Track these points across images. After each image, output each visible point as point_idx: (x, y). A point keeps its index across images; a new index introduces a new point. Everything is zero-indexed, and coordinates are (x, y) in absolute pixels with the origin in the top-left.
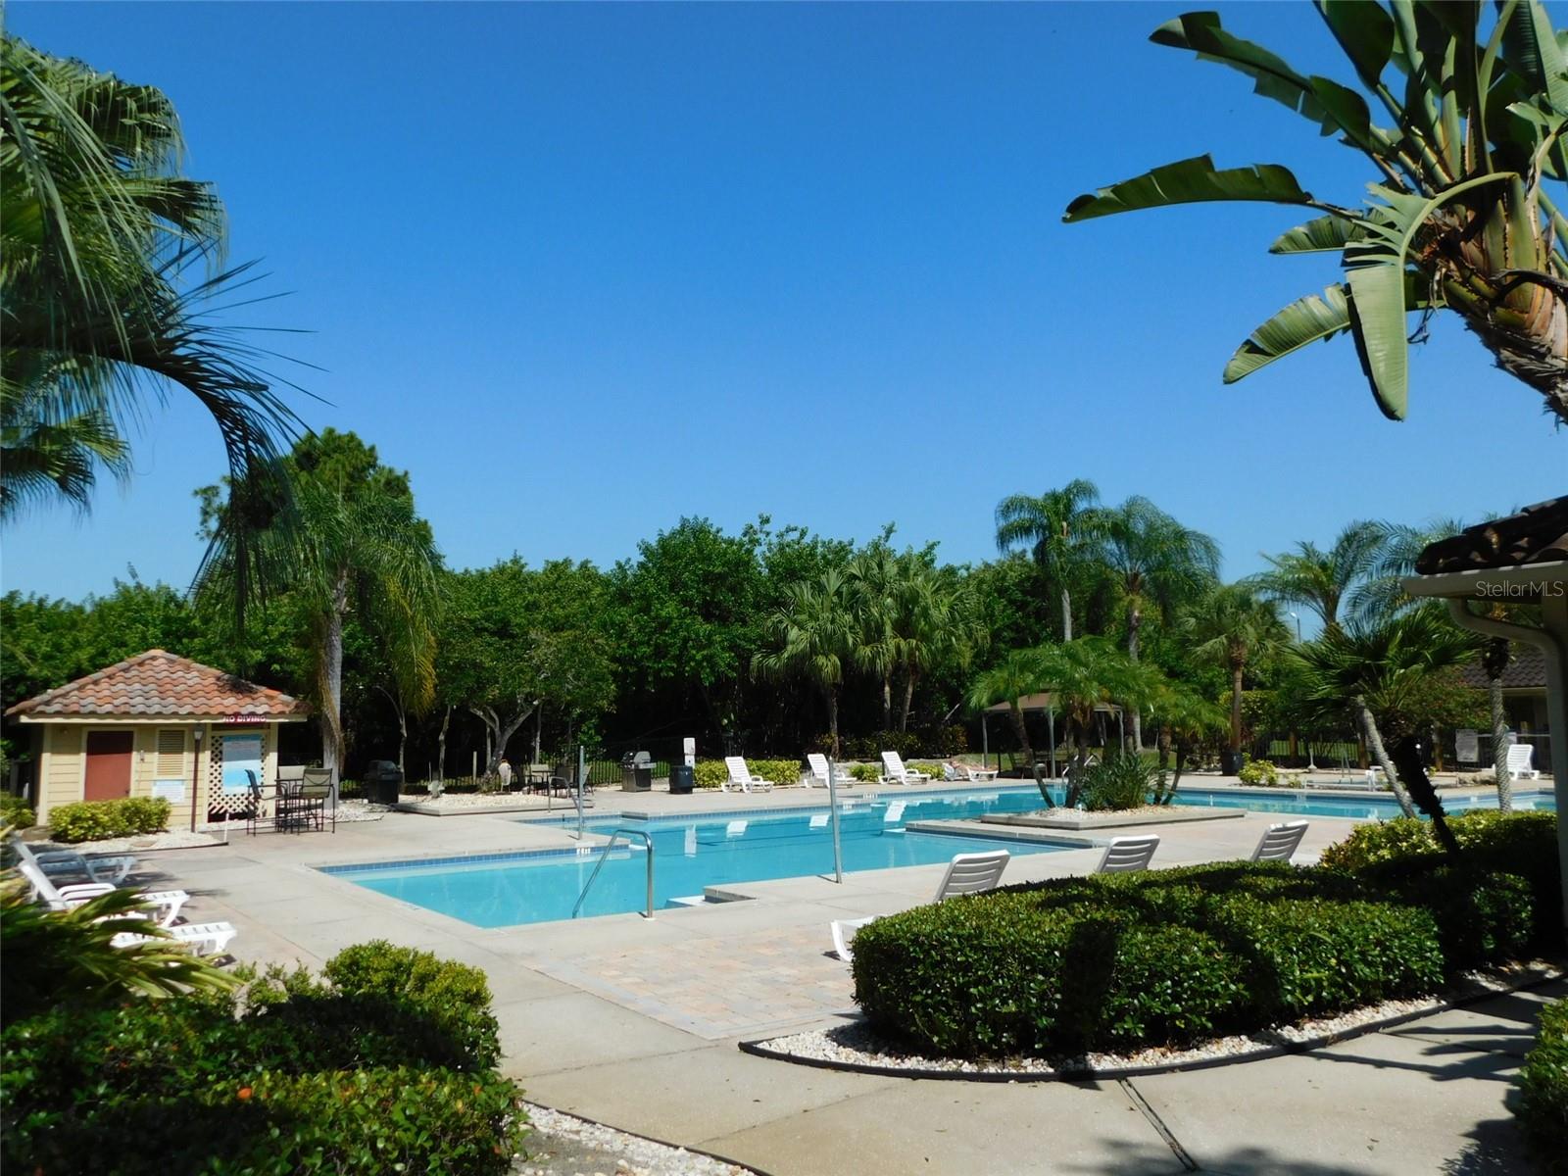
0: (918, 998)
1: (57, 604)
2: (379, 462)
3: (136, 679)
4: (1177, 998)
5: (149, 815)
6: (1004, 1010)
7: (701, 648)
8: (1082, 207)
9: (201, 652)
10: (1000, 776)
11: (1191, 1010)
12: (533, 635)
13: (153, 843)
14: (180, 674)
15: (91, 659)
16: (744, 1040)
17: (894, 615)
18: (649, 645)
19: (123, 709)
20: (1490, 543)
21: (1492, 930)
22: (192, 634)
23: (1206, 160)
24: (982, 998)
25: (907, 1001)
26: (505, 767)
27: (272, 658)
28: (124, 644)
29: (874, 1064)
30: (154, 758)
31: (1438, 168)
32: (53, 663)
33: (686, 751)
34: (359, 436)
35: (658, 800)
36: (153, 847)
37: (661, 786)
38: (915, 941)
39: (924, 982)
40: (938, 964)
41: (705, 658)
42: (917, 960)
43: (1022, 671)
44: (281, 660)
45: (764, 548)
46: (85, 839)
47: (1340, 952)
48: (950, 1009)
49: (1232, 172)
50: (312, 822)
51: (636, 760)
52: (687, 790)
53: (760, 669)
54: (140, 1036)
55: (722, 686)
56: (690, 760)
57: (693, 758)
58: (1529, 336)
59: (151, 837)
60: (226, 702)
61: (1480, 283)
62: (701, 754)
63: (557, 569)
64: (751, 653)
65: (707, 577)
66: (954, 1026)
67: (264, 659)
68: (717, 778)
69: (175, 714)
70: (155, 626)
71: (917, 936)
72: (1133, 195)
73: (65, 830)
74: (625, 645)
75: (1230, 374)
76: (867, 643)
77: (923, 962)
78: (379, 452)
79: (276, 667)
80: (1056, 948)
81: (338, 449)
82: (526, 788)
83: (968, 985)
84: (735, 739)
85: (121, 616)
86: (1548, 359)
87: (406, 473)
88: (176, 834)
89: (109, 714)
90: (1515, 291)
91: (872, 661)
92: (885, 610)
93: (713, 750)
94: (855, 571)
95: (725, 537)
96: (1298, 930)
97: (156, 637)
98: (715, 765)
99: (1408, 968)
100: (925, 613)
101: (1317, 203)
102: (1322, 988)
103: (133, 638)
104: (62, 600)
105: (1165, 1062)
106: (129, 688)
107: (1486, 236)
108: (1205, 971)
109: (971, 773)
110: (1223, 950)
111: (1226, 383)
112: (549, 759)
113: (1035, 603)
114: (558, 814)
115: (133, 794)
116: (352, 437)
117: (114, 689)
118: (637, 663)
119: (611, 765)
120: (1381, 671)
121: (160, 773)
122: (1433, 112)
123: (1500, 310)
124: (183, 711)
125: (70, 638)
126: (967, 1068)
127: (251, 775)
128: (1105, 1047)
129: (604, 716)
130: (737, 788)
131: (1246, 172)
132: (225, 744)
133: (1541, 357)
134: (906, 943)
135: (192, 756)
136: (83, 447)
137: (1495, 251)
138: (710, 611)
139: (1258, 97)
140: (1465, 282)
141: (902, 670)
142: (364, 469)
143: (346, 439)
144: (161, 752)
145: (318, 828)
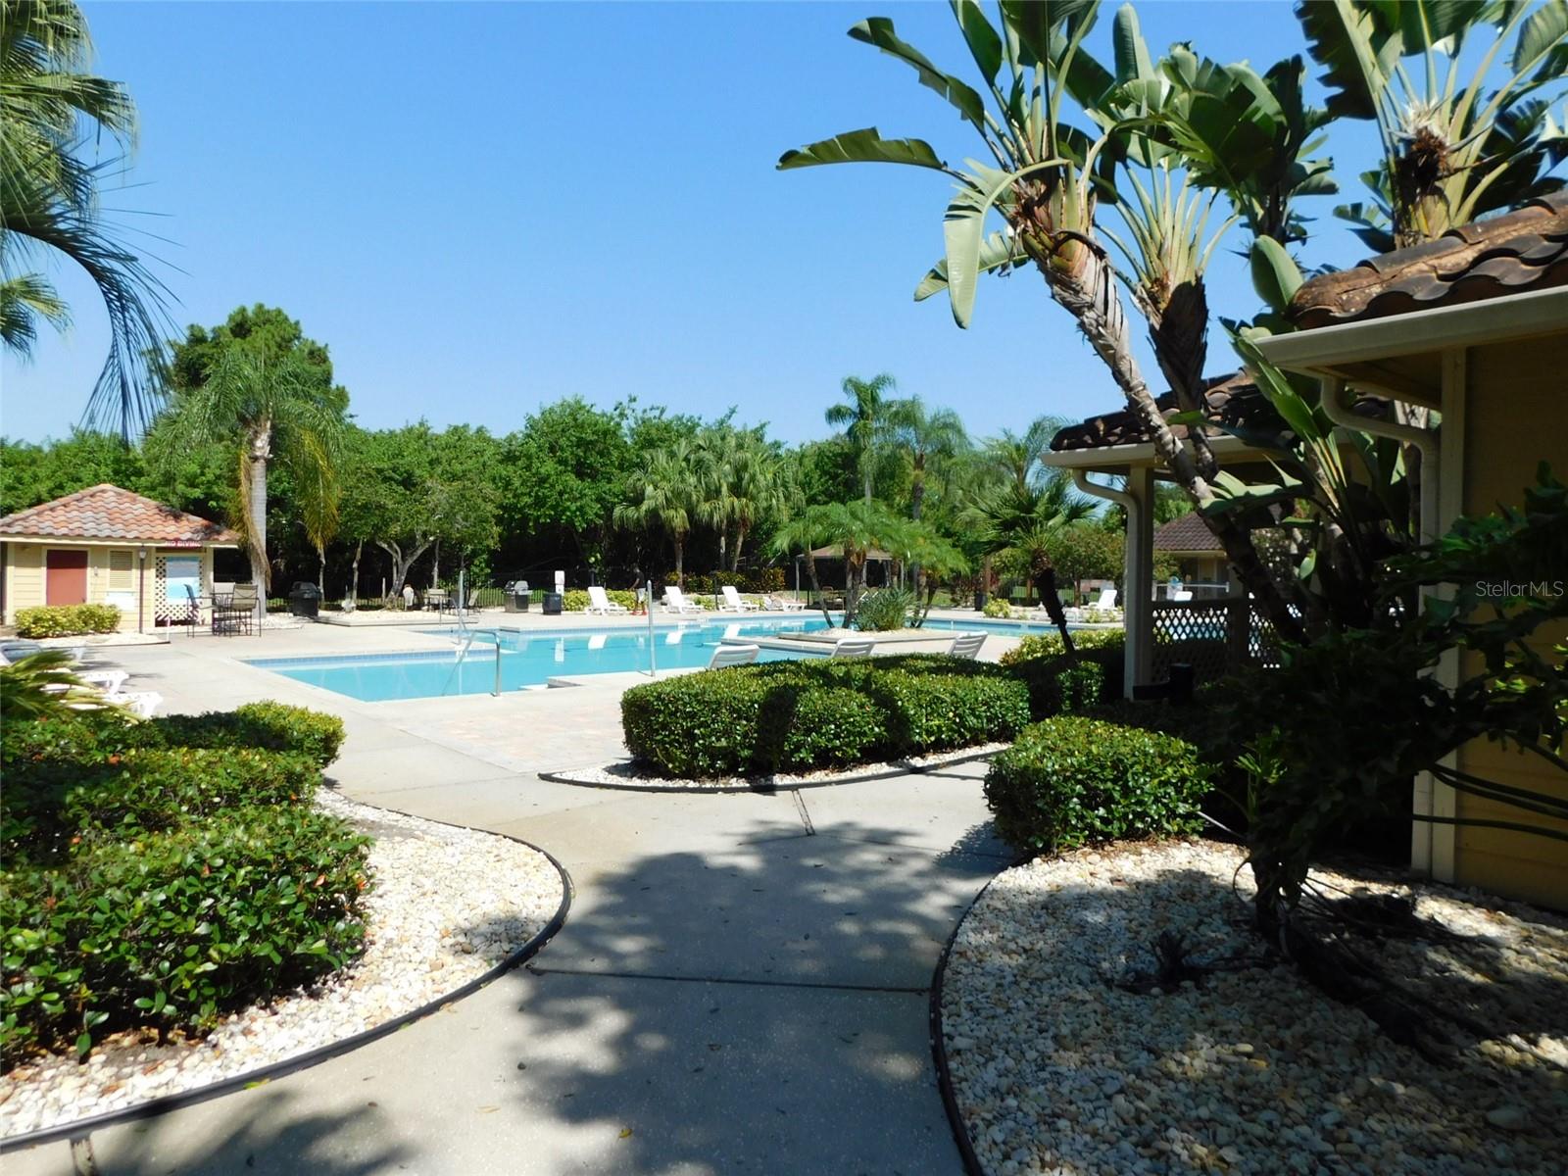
0: (659, 738)
1: (17, 444)
2: (303, 335)
3: (89, 508)
4: (837, 736)
5: (102, 619)
6: (718, 745)
7: (575, 500)
8: (789, 159)
9: (147, 488)
10: (808, 607)
11: (848, 745)
12: (429, 484)
13: (105, 641)
14: (128, 505)
15: (50, 491)
16: (543, 772)
17: (731, 480)
18: (530, 496)
19: (77, 532)
20: (1098, 430)
21: (1069, 698)
22: (139, 473)
23: (874, 131)
24: (703, 737)
25: (652, 740)
26: (408, 591)
27: (209, 496)
28: (79, 480)
29: (629, 784)
30: (106, 573)
31: (1027, 152)
32: (16, 493)
33: (557, 582)
34: (286, 312)
35: (533, 619)
36: (107, 643)
37: (536, 609)
38: (658, 698)
39: (664, 726)
40: (673, 714)
41: (578, 509)
42: (659, 711)
43: (814, 523)
44: (217, 498)
45: (632, 422)
46: (46, 637)
47: (957, 708)
48: (681, 744)
49: (889, 142)
50: (242, 628)
51: (516, 587)
52: (557, 612)
53: (621, 518)
54: (49, 737)
55: (592, 532)
56: (560, 589)
57: (562, 587)
58: (1071, 277)
59: (104, 636)
60: (168, 530)
61: (1044, 237)
62: (569, 585)
63: (457, 431)
64: (614, 505)
65: (581, 443)
66: (684, 757)
67: (202, 497)
68: (582, 603)
69: (123, 538)
70: (107, 465)
71: (660, 694)
72: (822, 153)
73: (29, 629)
74: (510, 496)
75: (919, 294)
76: (707, 500)
77: (663, 712)
78: (302, 326)
79: (213, 503)
80: (756, 702)
81: (268, 321)
82: (426, 608)
83: (694, 727)
84: (601, 573)
85: (75, 455)
86: (1081, 295)
87: (327, 345)
88: (126, 634)
89: (65, 536)
90: (1064, 245)
91: (711, 516)
92: (722, 474)
93: (579, 581)
94: (702, 443)
95: (599, 412)
96: (928, 693)
97: (108, 476)
98: (581, 594)
99: (1004, 721)
100: (753, 479)
101: (949, 170)
102: (943, 733)
103: (86, 474)
104: (21, 441)
105: (827, 779)
106: (82, 515)
107: (1051, 203)
108: (858, 718)
109: (785, 605)
110: (874, 705)
111: (916, 300)
112: (447, 585)
113: (844, 475)
114: (448, 627)
115: (89, 602)
116: (279, 312)
117: (69, 515)
118: (520, 511)
119: (498, 592)
120: (1033, 522)
121: (112, 585)
122: (1026, 111)
123: (1055, 258)
124: (130, 536)
125: (30, 473)
126: (691, 784)
127: (189, 589)
128: (786, 770)
129: (492, 553)
130: (598, 612)
131: (899, 143)
132: (168, 564)
133: (1077, 293)
134: (652, 699)
135: (139, 572)
136: (25, 304)
137: (1055, 216)
138: (581, 471)
139: (921, 86)
140: (1036, 236)
141: (733, 523)
142: (290, 340)
143: (274, 314)
144: (113, 568)
145: (248, 633)
